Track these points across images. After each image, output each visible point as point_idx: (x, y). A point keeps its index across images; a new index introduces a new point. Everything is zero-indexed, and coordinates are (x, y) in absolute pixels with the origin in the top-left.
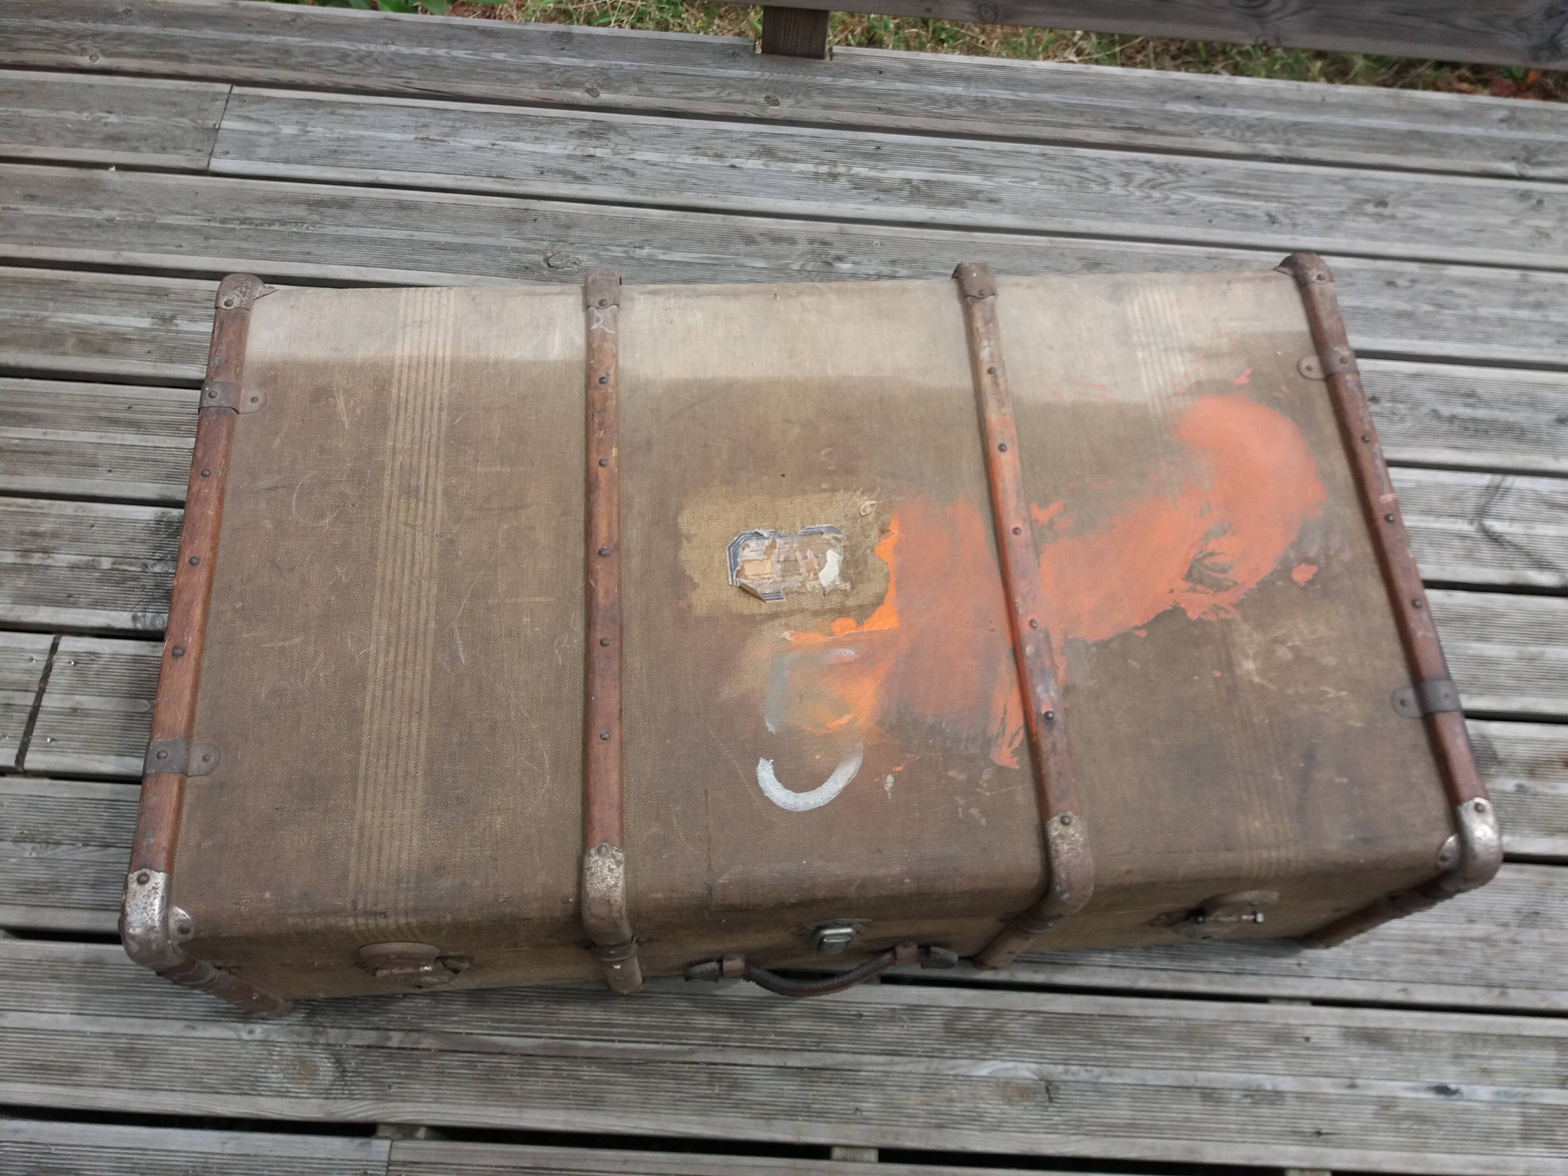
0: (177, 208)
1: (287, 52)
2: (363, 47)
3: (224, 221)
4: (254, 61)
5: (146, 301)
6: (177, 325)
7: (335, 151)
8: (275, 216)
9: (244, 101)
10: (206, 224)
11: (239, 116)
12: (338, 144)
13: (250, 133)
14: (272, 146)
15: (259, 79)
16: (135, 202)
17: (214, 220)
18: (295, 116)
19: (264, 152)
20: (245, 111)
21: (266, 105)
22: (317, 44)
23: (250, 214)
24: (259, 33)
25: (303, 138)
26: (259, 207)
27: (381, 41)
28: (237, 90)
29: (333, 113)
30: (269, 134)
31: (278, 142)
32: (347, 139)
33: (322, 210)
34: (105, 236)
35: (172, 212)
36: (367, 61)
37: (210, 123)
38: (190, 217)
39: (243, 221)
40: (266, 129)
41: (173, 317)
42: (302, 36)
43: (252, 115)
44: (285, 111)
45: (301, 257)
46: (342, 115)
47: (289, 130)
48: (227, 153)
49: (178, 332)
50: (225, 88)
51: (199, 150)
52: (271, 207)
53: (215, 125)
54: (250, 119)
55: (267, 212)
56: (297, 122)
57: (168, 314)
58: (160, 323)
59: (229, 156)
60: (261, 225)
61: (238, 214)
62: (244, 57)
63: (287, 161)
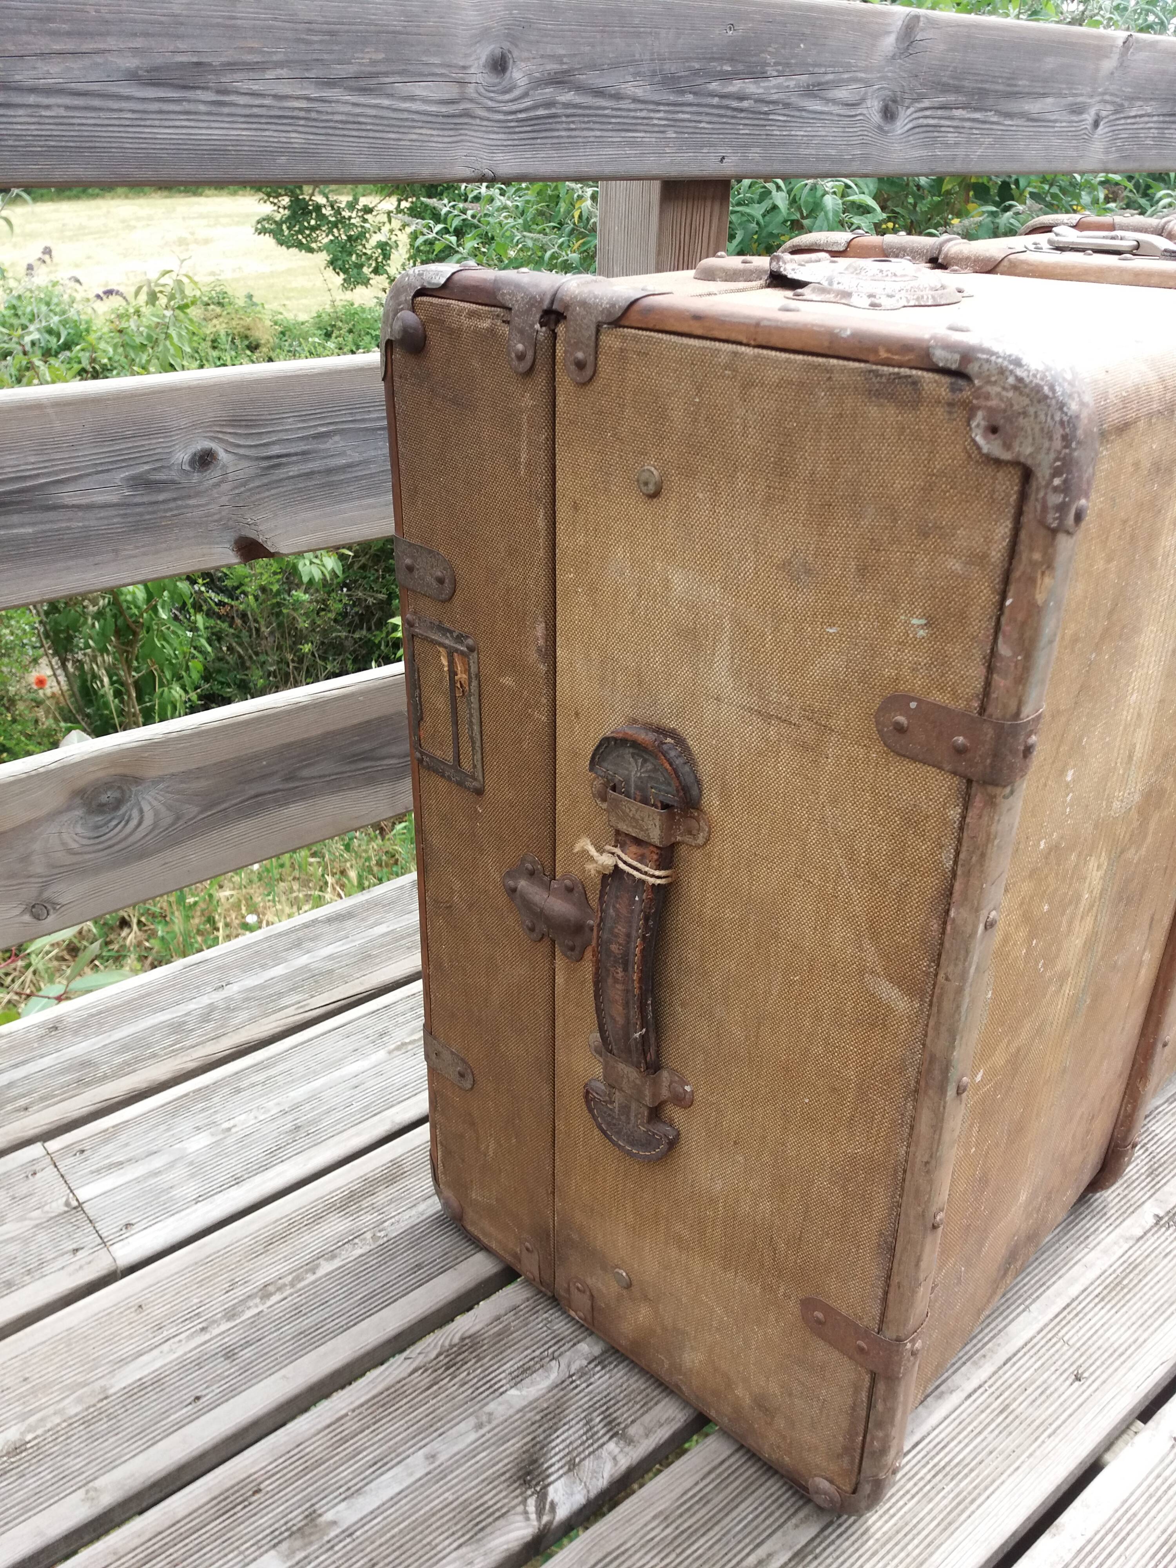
0: (128, 1349)
1: (85, 1064)
2: (192, 1006)
3: (231, 1314)
4: (43, 1099)
5: (229, 1528)
6: (334, 1523)
7: (298, 1128)
8: (305, 1256)
9: (82, 1151)
10: (207, 1337)
11: (98, 1171)
12: (290, 1118)
13: (137, 1180)
14: (192, 1176)
15: (76, 1114)
16: (34, 1391)
17: (214, 1322)
18: (184, 1125)
19: (190, 1189)
20: (96, 1160)
21: (123, 1137)
22: (118, 1034)
23: (260, 1279)
24: (16, 1066)
25: (230, 1140)
26: (264, 1260)
27: (209, 989)
28: (54, 1145)
29: (238, 1091)
30: (172, 1165)
31: (196, 1168)
32: (296, 1107)
33: (365, 1203)
34: (32, 1483)
35: (123, 1362)
36: (216, 1015)
37: (58, 1206)
38: (165, 1347)
39: (265, 1293)
40: (157, 1162)
41: (312, 1517)
42: (87, 1037)
43: (114, 1159)
44: (163, 1127)
45: (413, 1279)
46: (253, 1085)
47: (198, 1143)
48: (128, 1226)
49: (349, 1533)
50: (35, 1150)
51: (76, 1251)
52: (285, 1249)
53: (67, 1204)
54: (120, 1164)
55: (286, 1259)
56: (198, 1128)
57: (297, 1518)
58: (298, 1543)
59: (136, 1228)
60: (298, 1278)
61: (240, 1292)
62: (22, 1102)
63: (238, 1181)
